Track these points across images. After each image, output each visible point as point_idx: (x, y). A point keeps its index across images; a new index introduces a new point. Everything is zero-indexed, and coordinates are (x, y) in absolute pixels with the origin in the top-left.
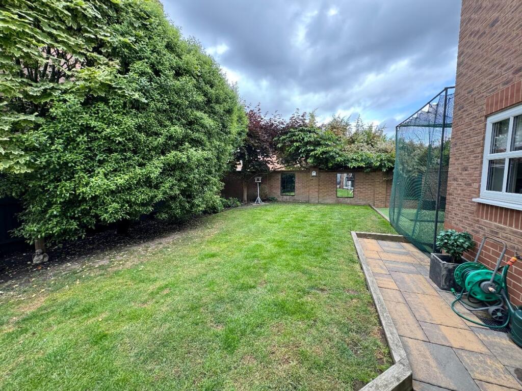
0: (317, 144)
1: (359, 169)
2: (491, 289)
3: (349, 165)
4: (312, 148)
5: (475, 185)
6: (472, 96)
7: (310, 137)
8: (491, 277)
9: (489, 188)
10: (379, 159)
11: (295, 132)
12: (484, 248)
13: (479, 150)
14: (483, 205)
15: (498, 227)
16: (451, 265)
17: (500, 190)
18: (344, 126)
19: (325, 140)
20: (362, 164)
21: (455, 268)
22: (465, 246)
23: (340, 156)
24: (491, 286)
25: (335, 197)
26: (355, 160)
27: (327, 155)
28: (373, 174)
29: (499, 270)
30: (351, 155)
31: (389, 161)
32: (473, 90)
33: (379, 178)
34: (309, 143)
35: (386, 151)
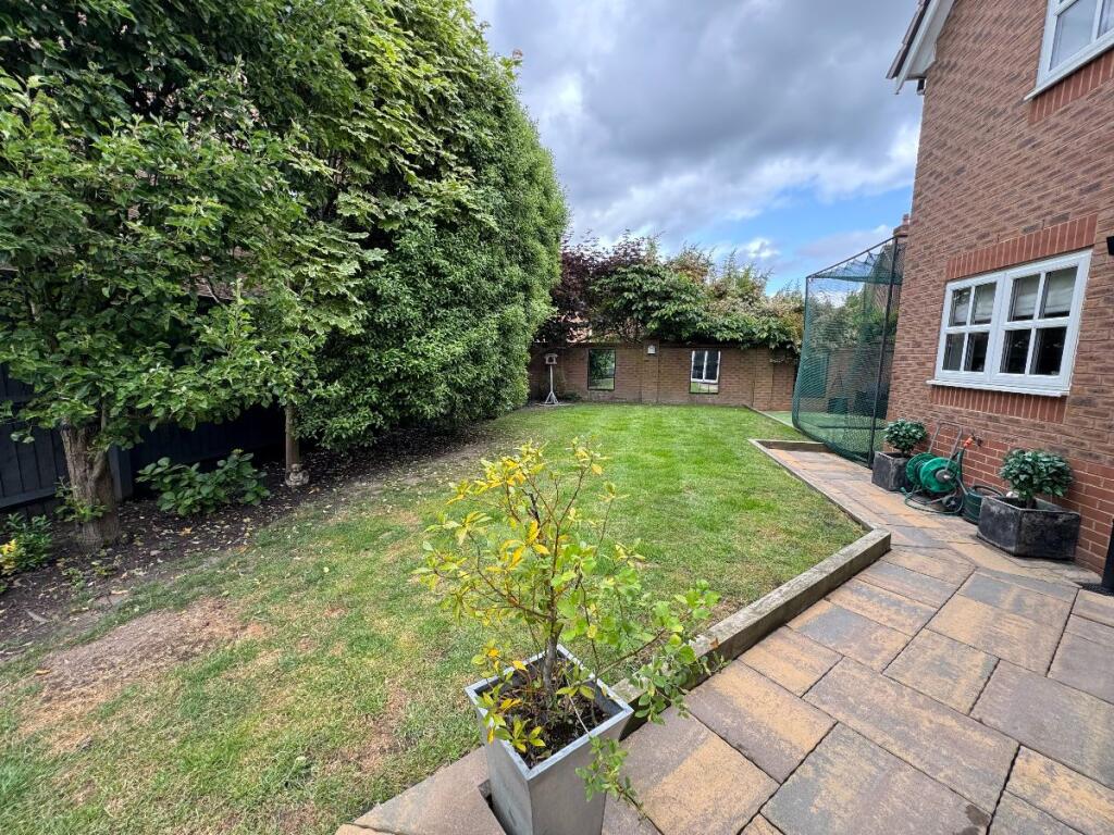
0: (666, 297)
1: (731, 345)
2: (946, 477)
3: (718, 335)
4: (657, 303)
5: (930, 365)
6: (931, 253)
7: (653, 283)
8: (946, 465)
9: (946, 367)
10: (766, 327)
11: (626, 273)
12: (938, 438)
13: (936, 321)
14: (939, 387)
15: (954, 411)
16: (901, 461)
17: (958, 369)
18: (703, 265)
19: (678, 290)
20: (737, 336)
21: (905, 464)
22: (918, 437)
23: (705, 320)
24: (946, 473)
25: (686, 393)
26: (727, 327)
27: (683, 318)
28: (752, 352)
29: (954, 458)
30: (720, 320)
31: (782, 331)
32: (931, 246)
33: (762, 361)
34: (651, 294)
35: (774, 314)
